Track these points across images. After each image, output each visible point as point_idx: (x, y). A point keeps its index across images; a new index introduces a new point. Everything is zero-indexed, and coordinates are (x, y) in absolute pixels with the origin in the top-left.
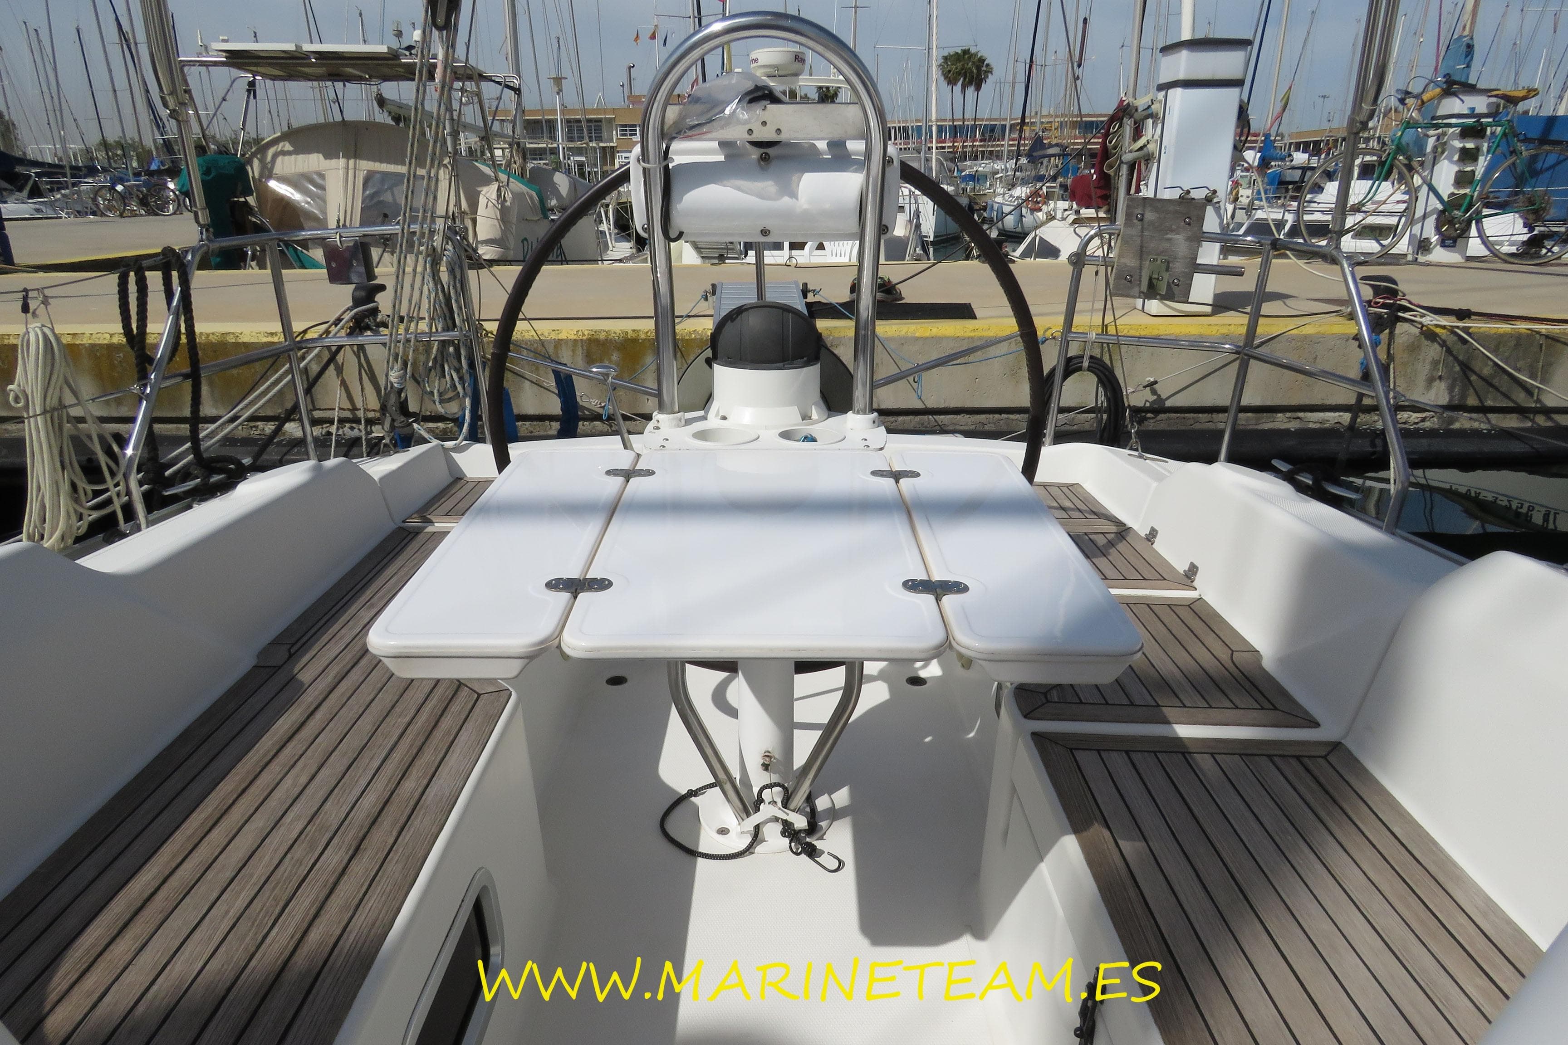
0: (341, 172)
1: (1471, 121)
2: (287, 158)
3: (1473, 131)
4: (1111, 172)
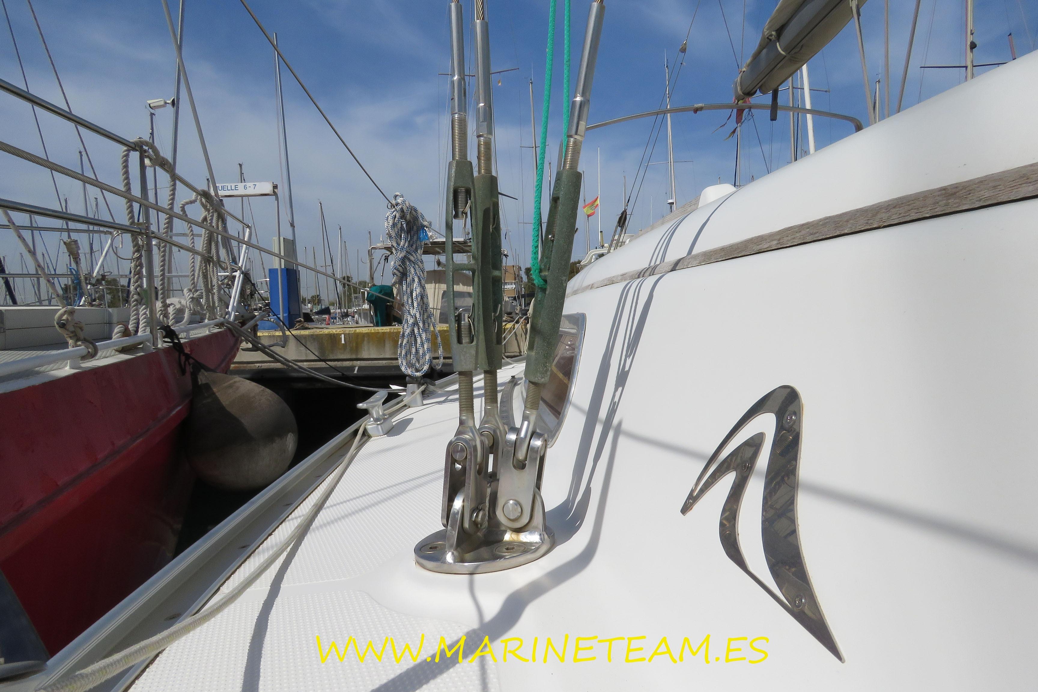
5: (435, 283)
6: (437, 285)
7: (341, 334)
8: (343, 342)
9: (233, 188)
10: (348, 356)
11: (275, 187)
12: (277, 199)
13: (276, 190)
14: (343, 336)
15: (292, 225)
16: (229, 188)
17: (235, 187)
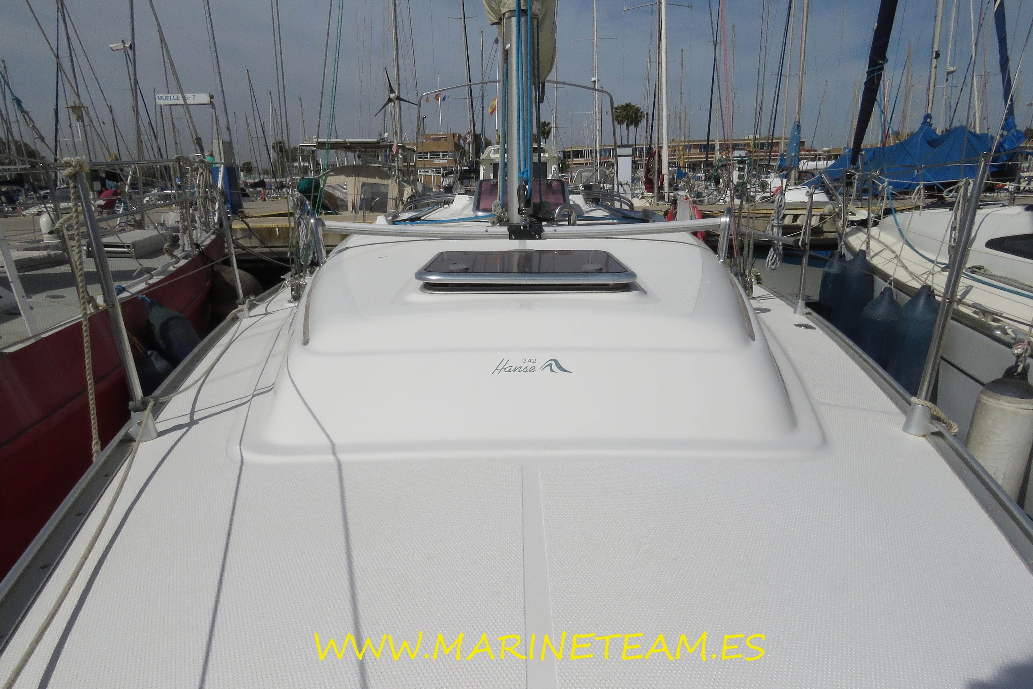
0: (353, 182)
1: (740, 158)
2: (332, 177)
3: (742, 162)
4: (651, 177)
5: (355, 176)
6: (357, 178)
7: (275, 228)
8: (278, 234)
9: (175, 98)
10: (282, 244)
11: (212, 97)
12: (214, 107)
13: (212, 100)
14: (277, 229)
15: (228, 129)
16: (172, 98)
17: (177, 98)
